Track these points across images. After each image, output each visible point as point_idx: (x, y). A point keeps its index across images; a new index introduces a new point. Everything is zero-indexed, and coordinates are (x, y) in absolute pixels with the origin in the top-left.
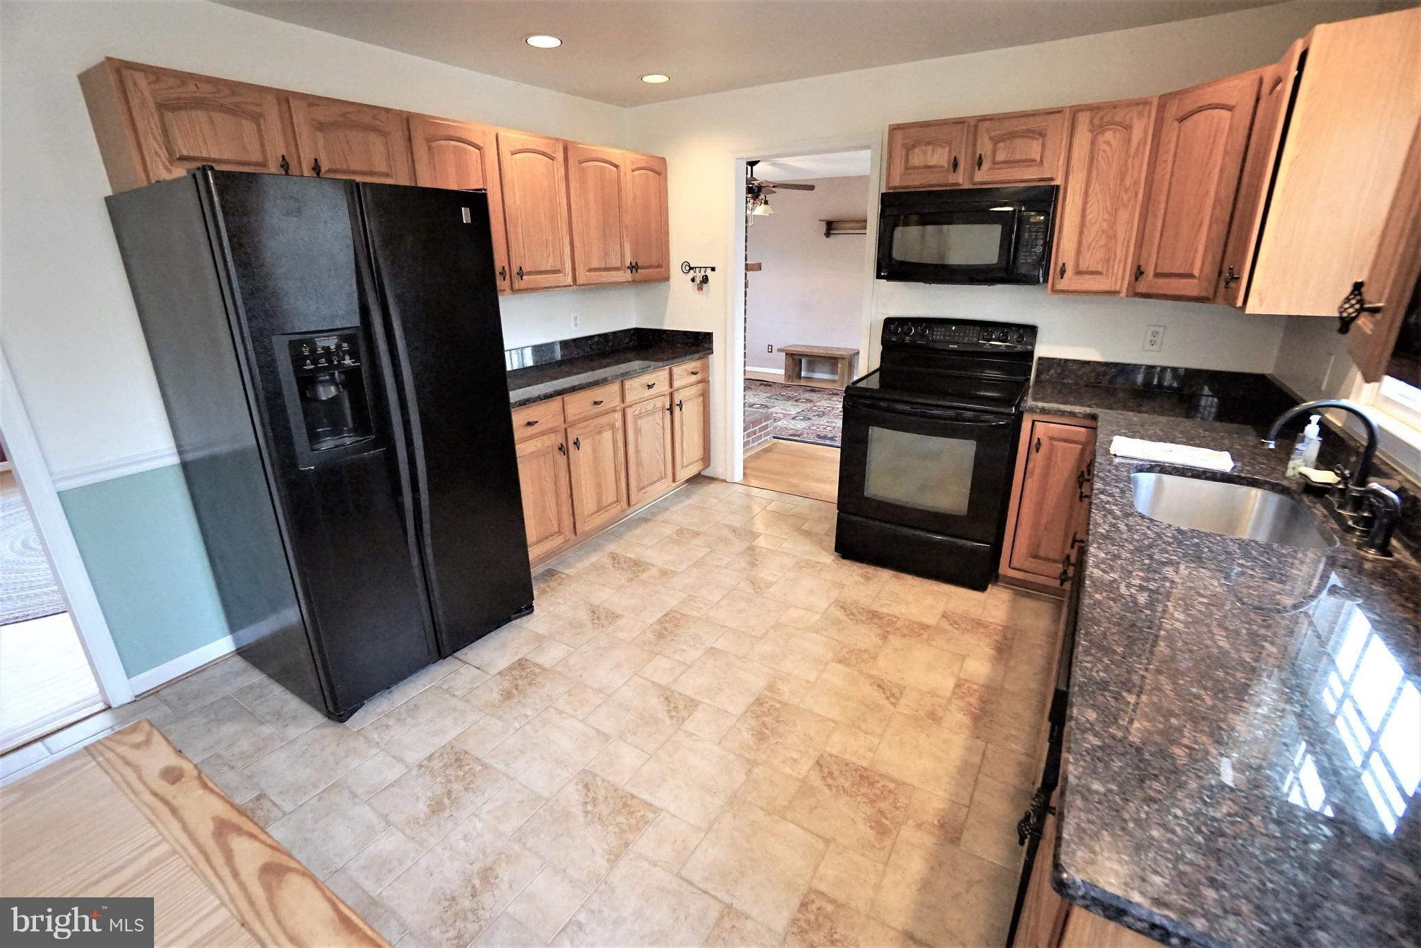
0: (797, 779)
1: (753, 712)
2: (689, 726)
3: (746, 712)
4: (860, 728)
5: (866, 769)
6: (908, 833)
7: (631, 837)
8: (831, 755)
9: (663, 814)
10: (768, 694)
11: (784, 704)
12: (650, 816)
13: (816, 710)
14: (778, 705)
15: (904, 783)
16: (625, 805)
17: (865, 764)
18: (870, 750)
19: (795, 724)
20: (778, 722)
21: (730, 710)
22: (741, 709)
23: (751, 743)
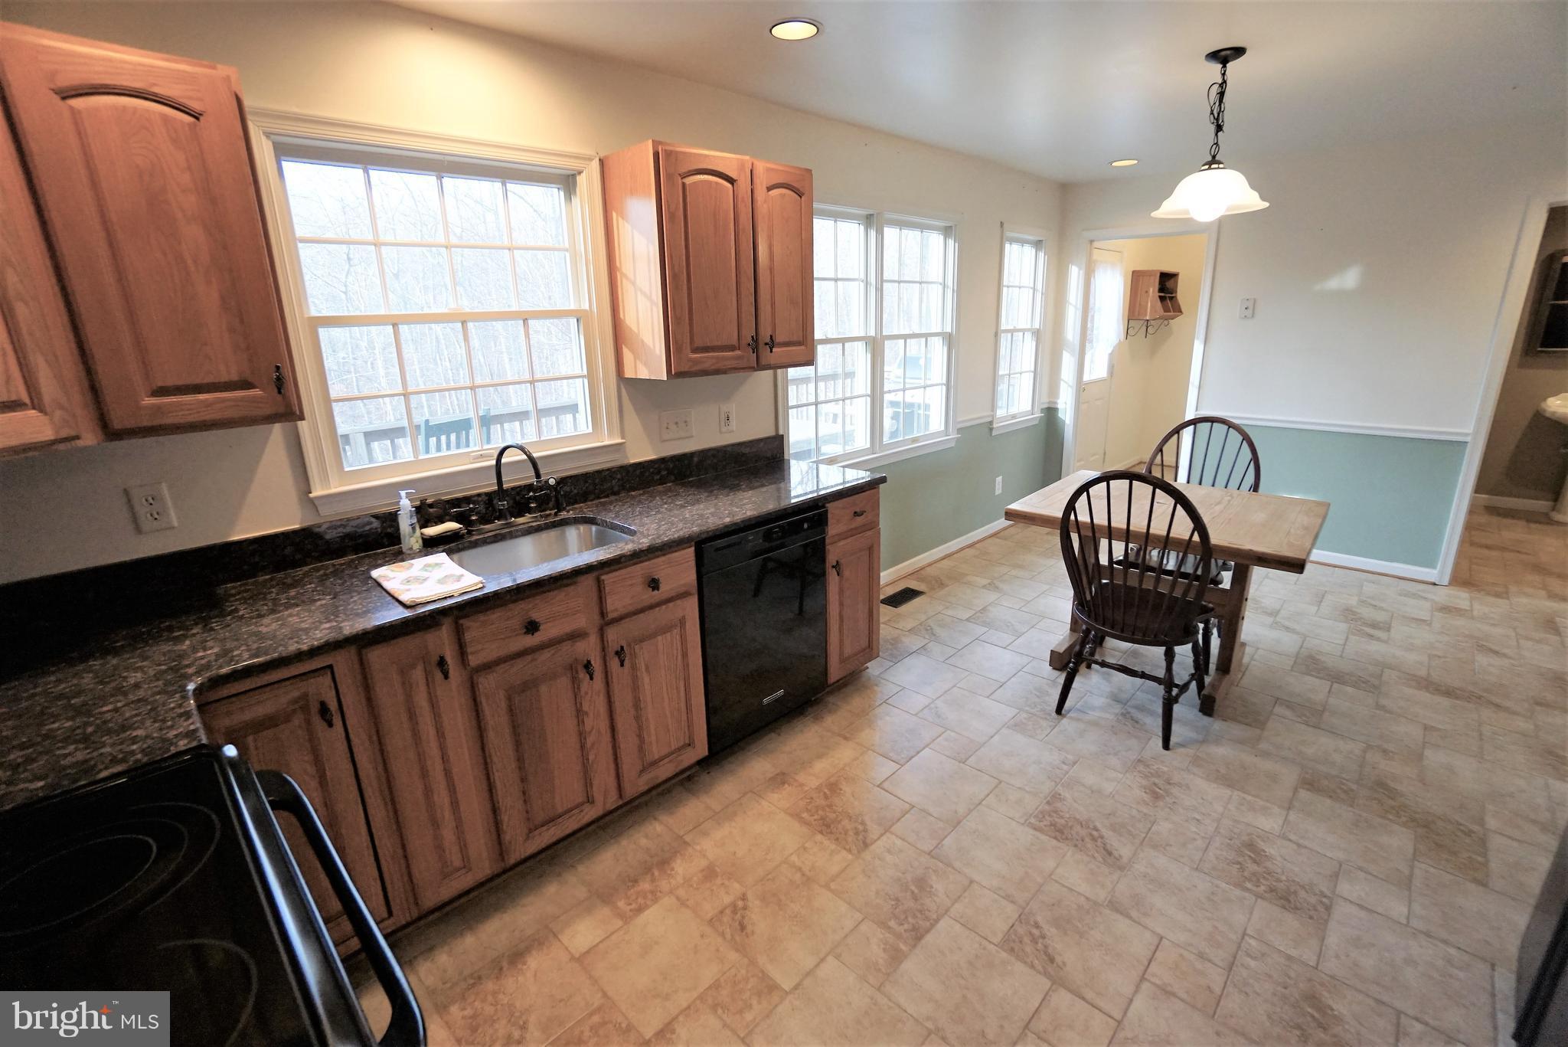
0: (892, 833)
1: (927, 919)
2: (1012, 911)
3: (937, 921)
4: (803, 875)
5: (821, 832)
6: (813, 783)
7: (1047, 807)
8: (849, 851)
9: (1022, 821)
10: (903, 947)
11: (883, 925)
12: (1033, 820)
13: (843, 907)
14: (892, 923)
15: (791, 815)
16: (1061, 832)
17: (819, 837)
18: (805, 849)
19: (877, 893)
20: (897, 899)
21: (958, 927)
22: (942, 924)
23: (934, 878)
